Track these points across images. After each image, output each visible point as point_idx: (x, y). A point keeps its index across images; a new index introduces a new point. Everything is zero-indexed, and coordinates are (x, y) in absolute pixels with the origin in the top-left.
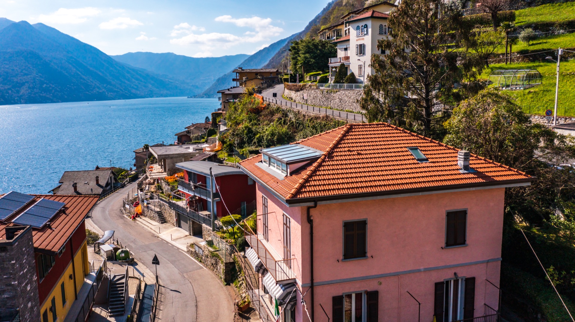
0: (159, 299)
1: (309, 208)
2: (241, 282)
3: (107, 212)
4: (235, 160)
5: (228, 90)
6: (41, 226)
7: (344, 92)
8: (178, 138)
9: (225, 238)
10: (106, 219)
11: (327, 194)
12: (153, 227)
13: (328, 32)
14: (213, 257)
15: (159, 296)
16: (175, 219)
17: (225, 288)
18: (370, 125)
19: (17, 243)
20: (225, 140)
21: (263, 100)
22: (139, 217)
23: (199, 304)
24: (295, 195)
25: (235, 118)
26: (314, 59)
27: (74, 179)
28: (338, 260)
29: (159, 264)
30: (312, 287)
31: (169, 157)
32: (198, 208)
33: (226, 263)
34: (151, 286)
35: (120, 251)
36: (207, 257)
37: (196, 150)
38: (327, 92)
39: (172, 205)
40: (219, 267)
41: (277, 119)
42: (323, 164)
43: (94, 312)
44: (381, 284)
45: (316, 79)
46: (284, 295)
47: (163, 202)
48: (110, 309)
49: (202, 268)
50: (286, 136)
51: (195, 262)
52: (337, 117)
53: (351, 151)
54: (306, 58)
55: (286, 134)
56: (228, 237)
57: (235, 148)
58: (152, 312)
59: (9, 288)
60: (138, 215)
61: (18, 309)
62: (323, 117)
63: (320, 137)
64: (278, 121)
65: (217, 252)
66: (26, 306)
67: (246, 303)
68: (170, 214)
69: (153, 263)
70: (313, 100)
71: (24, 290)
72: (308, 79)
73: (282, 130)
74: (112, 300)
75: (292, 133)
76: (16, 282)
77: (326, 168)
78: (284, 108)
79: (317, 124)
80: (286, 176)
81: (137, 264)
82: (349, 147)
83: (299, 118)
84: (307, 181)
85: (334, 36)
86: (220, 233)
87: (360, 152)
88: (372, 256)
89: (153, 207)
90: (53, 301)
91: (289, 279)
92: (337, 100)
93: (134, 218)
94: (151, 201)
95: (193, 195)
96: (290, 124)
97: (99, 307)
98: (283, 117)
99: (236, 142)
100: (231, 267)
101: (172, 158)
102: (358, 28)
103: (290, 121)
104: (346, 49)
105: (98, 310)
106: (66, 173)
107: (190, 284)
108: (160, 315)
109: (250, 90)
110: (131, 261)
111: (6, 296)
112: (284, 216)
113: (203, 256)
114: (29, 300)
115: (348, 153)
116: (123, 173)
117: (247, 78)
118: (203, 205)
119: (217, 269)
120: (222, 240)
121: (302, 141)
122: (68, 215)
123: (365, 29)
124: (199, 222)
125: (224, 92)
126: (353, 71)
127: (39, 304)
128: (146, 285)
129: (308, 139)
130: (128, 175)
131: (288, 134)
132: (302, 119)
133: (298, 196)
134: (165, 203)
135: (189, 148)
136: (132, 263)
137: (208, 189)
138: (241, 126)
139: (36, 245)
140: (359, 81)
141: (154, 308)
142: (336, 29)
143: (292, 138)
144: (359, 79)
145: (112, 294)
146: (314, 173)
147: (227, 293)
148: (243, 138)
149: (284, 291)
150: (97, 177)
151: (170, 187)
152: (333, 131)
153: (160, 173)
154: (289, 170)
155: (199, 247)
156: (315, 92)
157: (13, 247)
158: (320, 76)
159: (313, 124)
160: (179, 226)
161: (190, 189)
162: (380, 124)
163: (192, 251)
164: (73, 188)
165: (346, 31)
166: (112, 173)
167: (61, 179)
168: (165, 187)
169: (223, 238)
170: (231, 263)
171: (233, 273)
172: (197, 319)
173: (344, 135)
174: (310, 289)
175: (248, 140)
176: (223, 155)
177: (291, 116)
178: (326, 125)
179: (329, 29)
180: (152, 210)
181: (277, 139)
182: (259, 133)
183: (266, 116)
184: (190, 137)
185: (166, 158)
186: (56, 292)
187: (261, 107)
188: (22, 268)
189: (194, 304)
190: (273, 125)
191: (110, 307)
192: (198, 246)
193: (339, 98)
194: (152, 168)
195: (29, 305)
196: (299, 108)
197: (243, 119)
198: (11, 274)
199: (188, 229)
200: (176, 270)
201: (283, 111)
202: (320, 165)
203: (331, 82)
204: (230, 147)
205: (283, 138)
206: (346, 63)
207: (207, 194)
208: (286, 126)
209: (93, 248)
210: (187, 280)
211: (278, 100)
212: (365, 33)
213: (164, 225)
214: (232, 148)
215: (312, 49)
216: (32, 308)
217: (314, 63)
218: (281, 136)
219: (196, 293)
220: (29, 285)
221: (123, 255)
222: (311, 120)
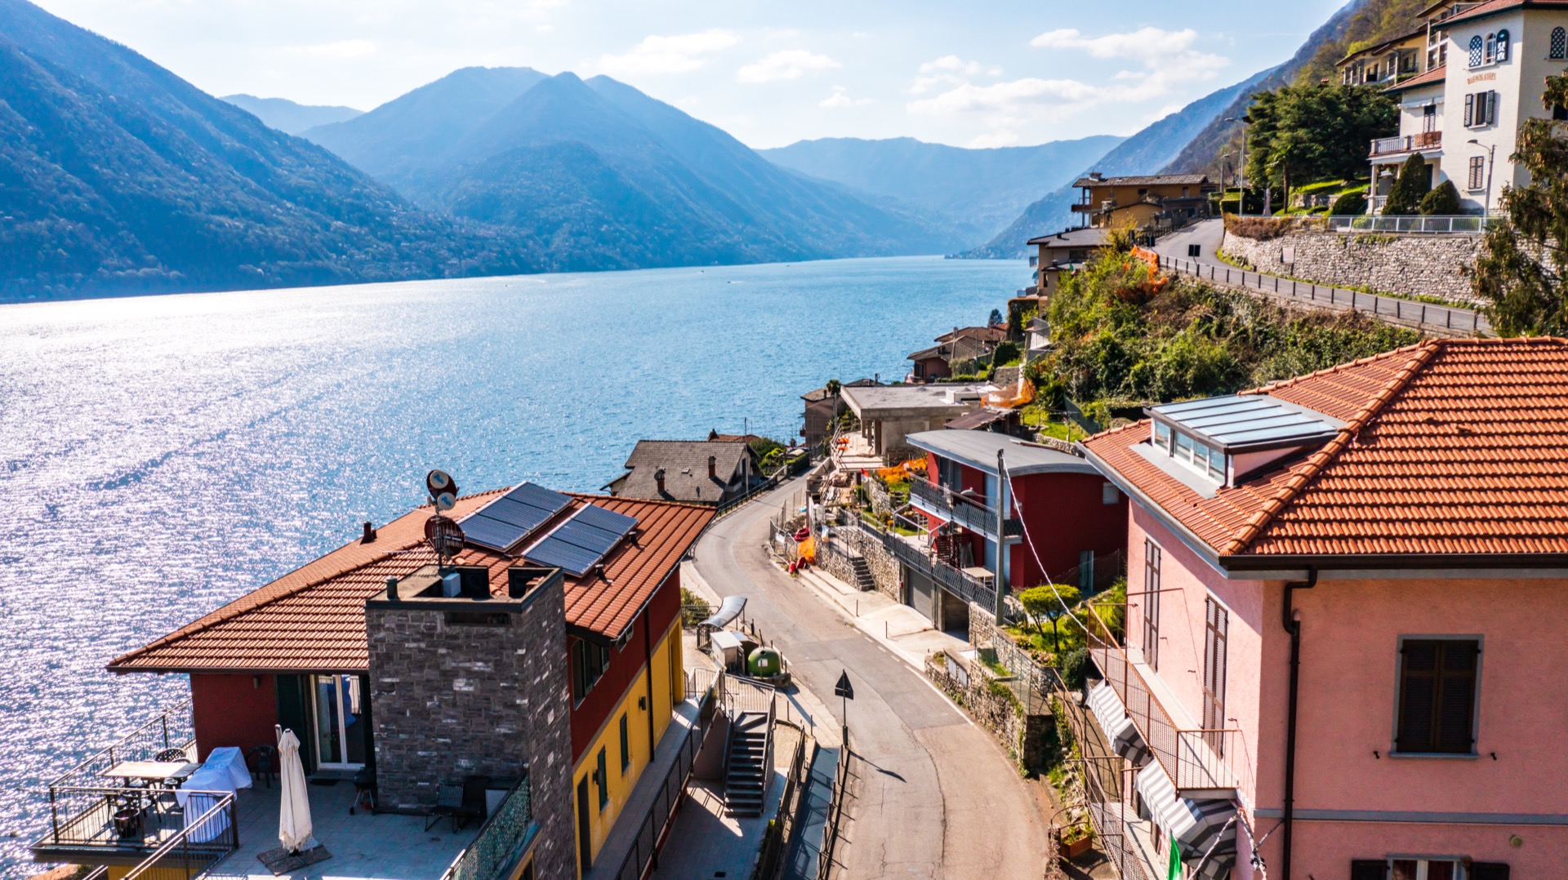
0: (848, 789)
1: (1289, 588)
2: (1070, 775)
3: (731, 550)
4: (1070, 432)
5: (1059, 236)
6: (584, 571)
7: (1415, 242)
8: (916, 366)
9: (1032, 646)
10: (726, 567)
11: (1349, 548)
12: (840, 599)
13: (1371, 61)
14: (995, 694)
15: (849, 782)
16: (898, 583)
17: (1023, 784)
18: (1506, 344)
19: (530, 608)
20: (1044, 374)
21: (1159, 266)
22: (807, 568)
23: (951, 818)
24: (1247, 545)
25: (1074, 315)
26: (1322, 143)
27: (660, 460)
28: (1376, 753)
29: (851, 697)
30: (1287, 820)
31: (890, 416)
32: (962, 556)
33: (1030, 717)
34: (828, 751)
35: (756, 652)
36: (979, 694)
37: (963, 399)
38: (1361, 242)
39: (891, 545)
40: (1009, 726)
41: (1197, 320)
42: (1342, 459)
43: (690, 799)
44: (1519, 843)
45: (1325, 203)
46: (1199, 831)
47: (871, 536)
48: (730, 796)
49: (961, 721)
50: (1222, 370)
51: (947, 704)
52: (1389, 318)
53: (1437, 423)
54: (1296, 141)
55: (1224, 364)
56: (1038, 645)
57: (1070, 396)
58: (830, 819)
59: (512, 712)
60: (804, 564)
61: (526, 765)
62: (1343, 317)
63: (1335, 375)
64: (1199, 326)
65: (1008, 684)
66: (543, 760)
67: (1083, 837)
68: (886, 566)
69: (838, 693)
70: (1313, 267)
71: (541, 723)
72: (1300, 203)
73: (1212, 353)
74: (734, 773)
75: (1241, 361)
76: (526, 701)
77: (1353, 470)
78: (1220, 287)
79: (1322, 336)
80: (1223, 488)
81: (797, 691)
82: (1430, 410)
83: (1266, 319)
84: (1287, 505)
85: (1391, 73)
86: (1017, 631)
87: (1467, 426)
88: (1493, 754)
89: (843, 546)
90: (602, 757)
91: (1217, 789)
92: (1392, 267)
93: (795, 570)
94: (839, 528)
95: (948, 520)
96: (1236, 336)
97: (702, 788)
98: (1215, 313)
99: (1073, 382)
100: (1044, 728)
101: (897, 419)
102: (1475, 43)
103: (1237, 326)
104: (1430, 110)
105: (699, 795)
106: (643, 444)
107: (929, 760)
108: (849, 830)
109: (1120, 238)
110: (784, 682)
111: (503, 731)
112: (1211, 602)
113: (967, 688)
114: (551, 747)
115: (1426, 429)
116: (772, 453)
117: (1114, 204)
118: (976, 551)
119: (1004, 731)
120: (1021, 650)
121: (1278, 388)
122: (642, 550)
123: (1502, 46)
124: (962, 597)
125: (1046, 243)
126: (1451, 177)
127: (570, 760)
128: (817, 748)
129: (1296, 382)
130: (786, 457)
131: (1228, 365)
132: (1275, 321)
133: (1258, 550)
134: (874, 538)
135: (943, 393)
136: (786, 686)
137: (989, 508)
138: (1090, 339)
139: (570, 616)
140: (1471, 207)
141: (836, 810)
142: (1399, 51)
143: (1239, 375)
144: (1471, 201)
145: (734, 760)
146: (1311, 483)
147: (1030, 800)
148: (1095, 370)
149: (1198, 819)
150: (712, 459)
151: (888, 497)
152: (1378, 359)
153: (865, 456)
154: (1231, 471)
155: (958, 664)
156: (1321, 240)
157: (523, 615)
158: (1339, 195)
159: (1310, 337)
160: (909, 602)
161: (941, 505)
162: (1545, 343)
163: (938, 673)
164: (655, 483)
165: (1431, 54)
166: (748, 449)
167: (630, 460)
168: (878, 496)
169: (1026, 648)
170: (1043, 718)
171: (1048, 746)
172: (943, 856)
173: (1416, 374)
174: (1281, 827)
175: (1107, 378)
176: (1035, 417)
177: (1241, 311)
178: (1351, 340)
179: (1376, 50)
180: (839, 553)
181: (1195, 378)
182: (1143, 358)
183: (1164, 310)
184: (946, 363)
185: (883, 418)
186: (608, 737)
187: (1153, 286)
188: (538, 669)
189: (937, 815)
190: (1185, 337)
191: (729, 791)
192: (955, 661)
193: (1397, 260)
194: (845, 443)
195: (551, 759)
196: (1267, 289)
197: (1097, 319)
198: (516, 680)
199: (930, 612)
200: (894, 720)
201: (1217, 296)
202: (1332, 461)
203: (1375, 209)
204: (1056, 396)
205: (1213, 375)
206: (1427, 153)
207: (988, 521)
208: (1225, 342)
209: (695, 638)
210: (922, 750)
211: (1202, 265)
212: (1501, 56)
213: (869, 595)
214: (1062, 398)
215: (1319, 113)
216: (556, 766)
217: (1322, 155)
218: (1207, 368)
219: (943, 788)
220: (552, 712)
221: (765, 662)
222: (1302, 326)
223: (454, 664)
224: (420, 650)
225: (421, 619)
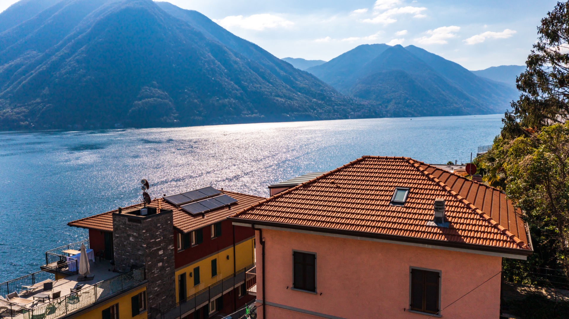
6: (195, 212)
19: (150, 219)
24: (238, 215)
28: (288, 287)
30: (264, 305)
42: (293, 192)
53: (333, 183)
61: (144, 264)
66: (155, 264)
71: (154, 253)
77: (292, 196)
87: (339, 185)
88: (321, 293)
90: (197, 270)
114: (161, 261)
127: (174, 266)
133: (240, 217)
139: (175, 224)
157: (145, 221)
174: (262, 307)
188: (154, 237)
202: (289, 193)
220: (162, 251)
223: (130, 233)
224: (123, 228)
225: (123, 219)
